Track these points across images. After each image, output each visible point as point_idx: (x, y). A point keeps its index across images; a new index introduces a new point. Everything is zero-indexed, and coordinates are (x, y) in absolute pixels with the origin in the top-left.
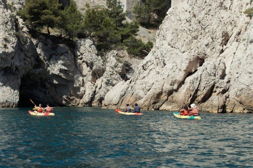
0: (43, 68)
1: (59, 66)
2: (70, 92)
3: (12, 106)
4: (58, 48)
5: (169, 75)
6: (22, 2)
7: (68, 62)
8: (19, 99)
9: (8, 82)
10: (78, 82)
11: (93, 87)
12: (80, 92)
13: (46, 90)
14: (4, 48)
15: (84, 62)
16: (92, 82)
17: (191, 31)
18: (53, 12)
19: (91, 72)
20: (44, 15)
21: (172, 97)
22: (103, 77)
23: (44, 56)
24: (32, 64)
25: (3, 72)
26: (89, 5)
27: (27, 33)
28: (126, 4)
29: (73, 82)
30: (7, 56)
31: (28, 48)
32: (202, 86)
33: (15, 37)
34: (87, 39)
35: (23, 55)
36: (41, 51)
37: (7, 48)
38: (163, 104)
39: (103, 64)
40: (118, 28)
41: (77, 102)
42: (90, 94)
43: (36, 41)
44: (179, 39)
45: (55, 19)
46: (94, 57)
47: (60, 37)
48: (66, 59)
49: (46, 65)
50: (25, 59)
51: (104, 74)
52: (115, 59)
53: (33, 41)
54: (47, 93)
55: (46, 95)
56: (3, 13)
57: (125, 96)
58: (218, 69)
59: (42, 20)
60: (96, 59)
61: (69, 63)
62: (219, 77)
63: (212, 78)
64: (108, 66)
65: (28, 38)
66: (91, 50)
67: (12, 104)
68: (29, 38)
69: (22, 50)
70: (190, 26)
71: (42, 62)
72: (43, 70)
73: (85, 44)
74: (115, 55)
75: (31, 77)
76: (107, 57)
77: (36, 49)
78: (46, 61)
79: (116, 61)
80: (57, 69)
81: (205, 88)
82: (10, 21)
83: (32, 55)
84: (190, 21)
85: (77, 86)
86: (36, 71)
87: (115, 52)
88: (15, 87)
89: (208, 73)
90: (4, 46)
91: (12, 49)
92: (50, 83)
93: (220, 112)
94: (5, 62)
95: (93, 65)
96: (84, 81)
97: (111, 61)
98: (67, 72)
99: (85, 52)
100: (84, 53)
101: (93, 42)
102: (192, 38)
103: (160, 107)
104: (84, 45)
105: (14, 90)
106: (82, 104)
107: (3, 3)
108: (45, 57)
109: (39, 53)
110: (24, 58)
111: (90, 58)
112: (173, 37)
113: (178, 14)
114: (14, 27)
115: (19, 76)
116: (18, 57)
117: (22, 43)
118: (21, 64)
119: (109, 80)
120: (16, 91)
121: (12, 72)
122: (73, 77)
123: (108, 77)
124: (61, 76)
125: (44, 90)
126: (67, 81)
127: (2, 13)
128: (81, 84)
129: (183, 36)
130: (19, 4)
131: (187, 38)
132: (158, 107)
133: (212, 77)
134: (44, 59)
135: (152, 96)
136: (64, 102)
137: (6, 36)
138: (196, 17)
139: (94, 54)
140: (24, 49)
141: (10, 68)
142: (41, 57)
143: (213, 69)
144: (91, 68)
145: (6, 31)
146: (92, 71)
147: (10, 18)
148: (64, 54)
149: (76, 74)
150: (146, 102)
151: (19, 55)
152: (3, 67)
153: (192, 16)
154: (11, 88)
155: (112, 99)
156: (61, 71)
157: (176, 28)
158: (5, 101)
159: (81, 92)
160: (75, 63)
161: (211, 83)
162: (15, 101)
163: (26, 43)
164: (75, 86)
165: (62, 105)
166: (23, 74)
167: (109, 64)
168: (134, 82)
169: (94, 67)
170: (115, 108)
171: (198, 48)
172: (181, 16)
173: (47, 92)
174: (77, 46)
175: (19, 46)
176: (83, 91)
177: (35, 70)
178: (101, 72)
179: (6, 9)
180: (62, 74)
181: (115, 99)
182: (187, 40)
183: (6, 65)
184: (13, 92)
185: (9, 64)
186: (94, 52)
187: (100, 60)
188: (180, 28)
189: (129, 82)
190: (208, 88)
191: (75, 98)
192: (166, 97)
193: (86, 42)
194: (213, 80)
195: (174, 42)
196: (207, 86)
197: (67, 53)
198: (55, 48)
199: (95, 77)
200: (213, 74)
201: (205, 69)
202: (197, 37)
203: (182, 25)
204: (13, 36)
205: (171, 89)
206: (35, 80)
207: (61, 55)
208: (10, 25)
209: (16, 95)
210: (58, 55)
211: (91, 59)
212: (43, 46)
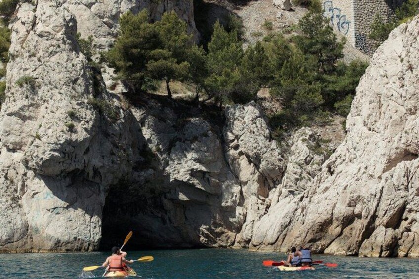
0: (154, 169)
1: (190, 163)
2: (215, 218)
3: (87, 248)
4: (187, 126)
5: (347, 186)
6: (115, 31)
7: (207, 154)
8: (102, 234)
9: (79, 200)
10: (230, 197)
11: (261, 207)
12: (234, 217)
13: (164, 214)
14: (68, 131)
15: (241, 153)
16: (260, 196)
17: (403, 99)
18: (175, 52)
19: (258, 174)
20: (153, 61)
21: (351, 229)
22: (282, 185)
23: (158, 145)
24: (128, 161)
25: (68, 180)
26: (271, 23)
27: (121, 97)
28: (353, 20)
29: (219, 196)
30: (74, 147)
31: (120, 129)
32: (381, 208)
33: (90, 109)
34: (248, 105)
35: (108, 145)
36: (152, 133)
37: (76, 132)
38: (333, 243)
39: (280, 157)
40: (325, 76)
41: (230, 239)
42: (254, 221)
43: (142, 112)
44: (383, 114)
45: (176, 68)
46: (261, 144)
47: (194, 101)
48: (202, 149)
49: (162, 162)
50: (112, 154)
51: (283, 178)
52: (307, 146)
53: (134, 113)
54: (168, 221)
55: (164, 224)
56: (67, 61)
57: (290, 227)
58: (414, 177)
59: (150, 71)
60: (266, 147)
61: (211, 158)
62: (415, 192)
63: (401, 194)
64: (290, 162)
65: (121, 108)
66: (256, 130)
67: (85, 245)
68: (123, 109)
69: (107, 135)
70: (402, 89)
71: (154, 156)
72: (154, 174)
73: (243, 115)
74: (308, 137)
75: (130, 187)
76: (290, 142)
77: (140, 131)
78: (161, 153)
79: (308, 151)
80: (185, 170)
81: (388, 212)
82: (82, 76)
83: (131, 143)
84: (403, 79)
85: (229, 204)
86: (139, 176)
87: (308, 131)
88: (93, 210)
89: (394, 184)
90: (68, 129)
91: (85, 133)
92: (172, 200)
93: (385, 256)
94: (71, 160)
95: (260, 160)
96: (244, 194)
97: (298, 151)
98: (207, 176)
99: (242, 132)
100: (241, 136)
101: (261, 112)
102: (405, 112)
103: (327, 249)
104: (241, 119)
105: (92, 217)
106: (239, 242)
107: (68, 41)
108: (160, 146)
109: (146, 138)
110: (112, 150)
111: (254, 146)
112: (371, 109)
113: (383, 64)
114: (91, 89)
115: (102, 188)
116: (99, 149)
117: (107, 121)
118: (104, 164)
119: (294, 191)
120: (95, 218)
121: (87, 180)
122: (219, 186)
123: (290, 186)
124: (193, 185)
125: (160, 216)
126: (207, 195)
127: (65, 60)
128: (236, 201)
129: (389, 108)
130: (109, 36)
131: (397, 111)
132: (320, 248)
133: (400, 191)
134: (159, 150)
135: (309, 227)
136: (202, 238)
137: (73, 108)
138: (414, 70)
139: (263, 138)
140: (111, 132)
141: (83, 171)
142: (152, 146)
143: (404, 177)
144: (257, 167)
145: (73, 97)
146: (260, 172)
147: (82, 71)
148: (199, 139)
149: (227, 179)
150: (298, 238)
151: (101, 144)
152: (67, 170)
153: (406, 68)
154: (84, 212)
155: (266, 233)
156: (193, 173)
157: (379, 91)
158: (72, 239)
159: (237, 217)
160: (224, 156)
161: (397, 203)
162: (94, 238)
163: (115, 118)
164: (223, 204)
165: (199, 246)
166: (110, 182)
167: (293, 157)
168: (309, 198)
169: (263, 165)
170: (271, 251)
171: (406, 132)
172: (388, 67)
173: (166, 218)
174: (229, 121)
175: (100, 127)
176: (240, 214)
177: (138, 173)
178: (278, 175)
179: (74, 52)
180: (195, 181)
181: (272, 233)
182: (396, 117)
183: (74, 166)
184: (89, 220)
185: (81, 163)
186: (263, 132)
187: (274, 149)
188: (385, 91)
189: (299, 199)
190: (392, 212)
191: (226, 230)
192: (339, 229)
193: (245, 112)
194: (402, 197)
195: (373, 120)
196: (390, 209)
197: (206, 135)
198: (180, 126)
199: (267, 185)
200: (402, 187)
201: (390, 177)
202: (416, 110)
203: (389, 86)
204: (87, 106)
205: (350, 213)
206: (140, 194)
207: (192, 142)
208: (82, 84)
209: (95, 227)
210: (186, 142)
211: (255, 148)
212: (155, 123)
